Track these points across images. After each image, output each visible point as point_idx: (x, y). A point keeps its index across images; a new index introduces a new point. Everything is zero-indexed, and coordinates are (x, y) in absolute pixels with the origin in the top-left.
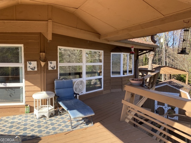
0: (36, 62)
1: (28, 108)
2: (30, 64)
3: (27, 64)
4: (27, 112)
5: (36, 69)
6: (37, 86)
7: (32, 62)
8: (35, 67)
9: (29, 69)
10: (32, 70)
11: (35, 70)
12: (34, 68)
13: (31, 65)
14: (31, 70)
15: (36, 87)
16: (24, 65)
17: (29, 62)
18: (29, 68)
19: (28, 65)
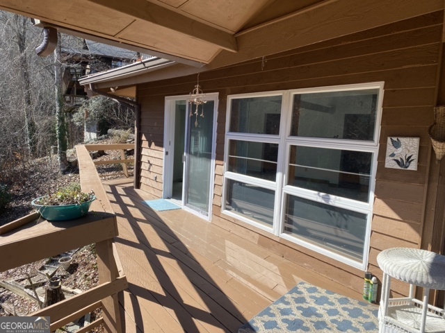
0: (416, 141)
1: (370, 286)
2: (397, 145)
3: (386, 145)
4: (367, 298)
5: (413, 167)
6: (411, 224)
7: (402, 140)
8: (410, 157)
9: (390, 163)
10: (399, 168)
11: (409, 169)
12: (409, 160)
13: (400, 150)
14: (397, 167)
15: (405, 226)
16: (378, 147)
17: (395, 139)
18: (391, 158)
19: (390, 149)
